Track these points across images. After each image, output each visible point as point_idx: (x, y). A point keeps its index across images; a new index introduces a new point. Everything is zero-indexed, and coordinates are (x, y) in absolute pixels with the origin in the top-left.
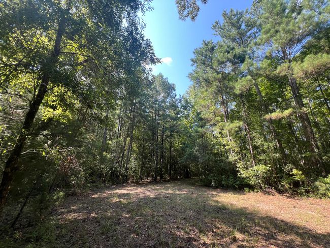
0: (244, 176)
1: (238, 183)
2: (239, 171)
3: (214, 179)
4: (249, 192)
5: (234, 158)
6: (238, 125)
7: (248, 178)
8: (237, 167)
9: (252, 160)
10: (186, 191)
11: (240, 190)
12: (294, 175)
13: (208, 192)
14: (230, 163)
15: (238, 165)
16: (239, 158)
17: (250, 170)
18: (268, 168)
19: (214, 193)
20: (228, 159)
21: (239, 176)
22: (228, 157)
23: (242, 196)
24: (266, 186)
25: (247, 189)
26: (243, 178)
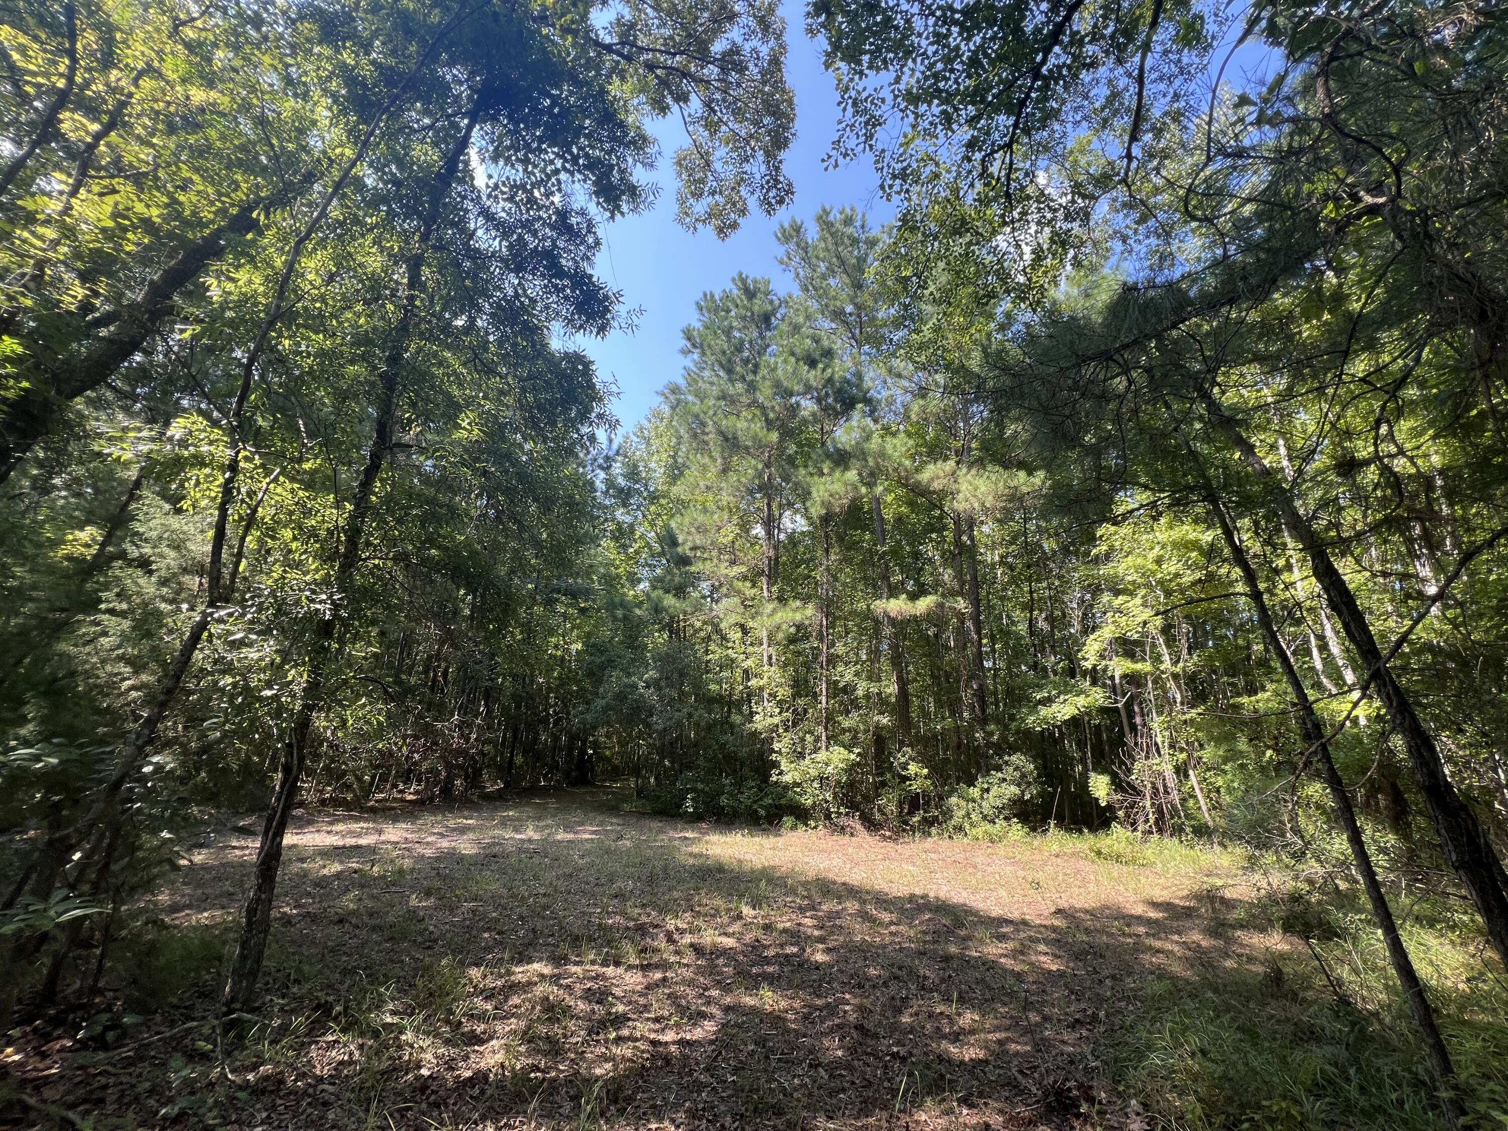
0: (787, 778)
1: (768, 801)
2: (775, 765)
3: (693, 790)
4: (794, 828)
5: (769, 720)
6: (798, 617)
7: (798, 785)
8: (773, 751)
9: (821, 729)
10: (594, 832)
11: (770, 823)
12: (909, 779)
13: (672, 833)
14: (755, 734)
15: (776, 746)
16: (785, 722)
17: (807, 761)
18: (853, 757)
19: (690, 835)
20: (751, 722)
21: (774, 778)
22: (752, 714)
23: (772, 840)
24: (842, 810)
25: (788, 821)
26: (786, 787)
